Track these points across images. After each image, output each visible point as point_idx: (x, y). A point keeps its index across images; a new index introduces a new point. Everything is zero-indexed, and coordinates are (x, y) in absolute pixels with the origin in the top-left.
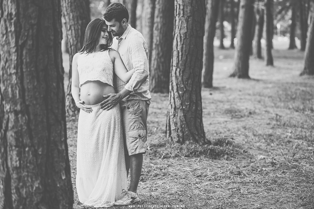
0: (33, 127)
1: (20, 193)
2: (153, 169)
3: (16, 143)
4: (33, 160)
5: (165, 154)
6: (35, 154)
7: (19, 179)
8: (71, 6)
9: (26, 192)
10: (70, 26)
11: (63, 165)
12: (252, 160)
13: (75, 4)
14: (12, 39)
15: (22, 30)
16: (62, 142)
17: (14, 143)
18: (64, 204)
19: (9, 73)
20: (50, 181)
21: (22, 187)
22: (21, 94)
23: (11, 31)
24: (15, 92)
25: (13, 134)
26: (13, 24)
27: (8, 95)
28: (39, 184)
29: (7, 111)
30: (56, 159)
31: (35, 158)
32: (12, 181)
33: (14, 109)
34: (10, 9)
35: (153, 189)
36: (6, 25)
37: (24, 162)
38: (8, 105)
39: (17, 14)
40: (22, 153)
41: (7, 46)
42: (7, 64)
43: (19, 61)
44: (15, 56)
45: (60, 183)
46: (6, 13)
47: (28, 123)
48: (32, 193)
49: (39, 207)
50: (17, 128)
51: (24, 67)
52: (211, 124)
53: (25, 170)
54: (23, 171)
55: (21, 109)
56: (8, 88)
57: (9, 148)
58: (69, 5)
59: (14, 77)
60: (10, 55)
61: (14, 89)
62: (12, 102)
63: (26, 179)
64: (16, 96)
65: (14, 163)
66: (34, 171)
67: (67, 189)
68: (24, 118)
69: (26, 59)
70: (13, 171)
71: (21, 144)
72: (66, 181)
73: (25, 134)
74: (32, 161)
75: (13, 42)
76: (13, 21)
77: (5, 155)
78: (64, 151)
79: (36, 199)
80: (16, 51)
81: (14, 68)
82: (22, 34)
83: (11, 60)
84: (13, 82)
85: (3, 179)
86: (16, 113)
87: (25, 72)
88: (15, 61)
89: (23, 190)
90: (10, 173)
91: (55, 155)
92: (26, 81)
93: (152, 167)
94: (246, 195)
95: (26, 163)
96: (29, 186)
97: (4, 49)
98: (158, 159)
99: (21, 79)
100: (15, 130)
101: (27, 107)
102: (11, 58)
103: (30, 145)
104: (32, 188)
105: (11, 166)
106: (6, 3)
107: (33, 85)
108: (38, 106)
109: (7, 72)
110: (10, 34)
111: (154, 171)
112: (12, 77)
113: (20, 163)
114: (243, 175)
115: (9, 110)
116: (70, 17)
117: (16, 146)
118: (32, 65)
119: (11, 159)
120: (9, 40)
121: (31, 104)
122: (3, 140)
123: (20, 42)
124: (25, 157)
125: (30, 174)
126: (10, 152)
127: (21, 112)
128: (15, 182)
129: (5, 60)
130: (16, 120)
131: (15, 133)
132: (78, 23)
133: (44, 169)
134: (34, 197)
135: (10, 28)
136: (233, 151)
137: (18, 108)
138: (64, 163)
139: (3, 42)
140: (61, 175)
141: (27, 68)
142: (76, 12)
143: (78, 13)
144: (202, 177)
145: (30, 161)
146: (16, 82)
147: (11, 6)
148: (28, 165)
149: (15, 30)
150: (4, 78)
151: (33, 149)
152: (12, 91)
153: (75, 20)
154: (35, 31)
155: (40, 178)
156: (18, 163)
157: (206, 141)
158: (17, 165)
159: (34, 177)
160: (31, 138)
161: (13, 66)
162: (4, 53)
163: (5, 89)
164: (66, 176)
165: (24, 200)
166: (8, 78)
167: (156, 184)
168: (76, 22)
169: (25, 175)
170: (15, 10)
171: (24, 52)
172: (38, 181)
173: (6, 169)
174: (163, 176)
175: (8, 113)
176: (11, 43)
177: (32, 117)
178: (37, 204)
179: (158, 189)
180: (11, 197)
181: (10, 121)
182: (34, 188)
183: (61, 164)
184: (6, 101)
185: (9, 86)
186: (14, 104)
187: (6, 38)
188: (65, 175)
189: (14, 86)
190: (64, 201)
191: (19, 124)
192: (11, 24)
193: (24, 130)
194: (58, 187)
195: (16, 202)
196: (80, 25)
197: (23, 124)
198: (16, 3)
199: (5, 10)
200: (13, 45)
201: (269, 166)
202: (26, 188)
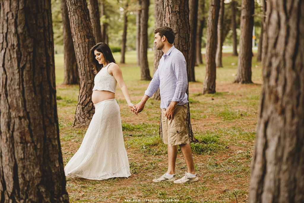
0: (33, 128)
1: (24, 177)
2: (146, 164)
3: (21, 140)
4: (34, 153)
5: (157, 151)
6: (35, 148)
7: (24, 167)
8: (78, 27)
9: (29, 177)
10: (79, 44)
11: (56, 156)
12: (231, 155)
13: (82, 25)
14: (15, 63)
15: (22, 57)
16: (55, 139)
17: (19, 140)
18: (58, 185)
19: (13, 89)
20: (47, 168)
21: (26, 173)
22: (23, 104)
23: (14, 57)
24: (18, 103)
25: (18, 134)
26: (15, 52)
27: (14, 105)
28: (38, 170)
29: (13, 117)
30: (51, 152)
31: (35, 151)
32: (19, 169)
33: (18, 115)
34: (12, 42)
35: (142, 180)
36: (10, 53)
37: (27, 154)
38: (14, 113)
39: (18, 45)
40: (26, 148)
41: (12, 69)
42: (12, 82)
43: (21, 79)
44: (17, 76)
45: (54, 170)
46: (10, 45)
47: (29, 125)
48: (34, 177)
49: (39, 187)
50: (21, 129)
51: (24, 83)
52: (205, 126)
53: (28, 161)
54: (27, 161)
55: (24, 115)
56: (13, 99)
57: (16, 144)
58: (77, 26)
59: (17, 91)
60: (14, 75)
61: (18, 100)
62: (17, 110)
63: (29, 167)
64: (20, 106)
65: (19, 155)
66: (35, 161)
67: (60, 174)
68: (26, 122)
69: (26, 78)
70: (19, 161)
71: (24, 141)
72: (59, 168)
73: (27, 134)
74: (32, 154)
75: (16, 66)
76: (15, 50)
77: (13, 149)
78: (57, 145)
79: (36, 182)
80: (19, 72)
81: (17, 85)
82: (22, 59)
83: (15, 79)
84: (17, 95)
85: (12, 168)
86: (20, 118)
87: (25, 87)
88: (17, 79)
89: (27, 175)
90: (17, 163)
91: (50, 149)
92: (26, 94)
93: (145, 162)
94: (218, 181)
95: (28, 155)
96: (31, 172)
97: (9, 71)
98: (151, 156)
99: (23, 93)
100: (20, 131)
101: (28, 113)
102: (15, 77)
103: (31, 141)
104: (34, 173)
105: (18, 158)
106: (10, 37)
107: (32, 97)
108: (36, 112)
109: (12, 88)
110: (13, 60)
111: (146, 166)
112: (16, 92)
113: (24, 155)
114: (219, 166)
115: (14, 116)
116: (78, 37)
117: (21, 143)
118: (30, 82)
119: (17, 152)
120: (13, 64)
121: (31, 111)
122: (11, 139)
123: (21, 66)
124: (27, 150)
125: (31, 163)
126: (16, 147)
127: (24, 117)
128: (21, 169)
129: (10, 79)
130: (21, 123)
131: (20, 133)
132: (85, 41)
133: (42, 159)
134: (35, 180)
135: (13, 55)
136: (216, 147)
137: (21, 114)
138: (58, 155)
139: (8, 66)
140: (55, 163)
141: (27, 84)
142: (83, 32)
143: (85, 32)
144: (185, 169)
145: (31, 154)
146: (19, 95)
147: (14, 39)
148: (30, 156)
149: (17, 57)
150: (11, 93)
151: (33, 144)
152: (17, 102)
153: (83, 38)
154: (31, 57)
155: (39, 166)
156: (22, 155)
157: (194, 139)
158: (22, 157)
159: (35, 165)
160: (32, 136)
161: (16, 83)
162: (9, 74)
163: (11, 101)
164: (60, 164)
165: (28, 183)
166: (13, 92)
167: (146, 176)
168: (83, 41)
169: (28, 164)
170: (16, 42)
171: (24, 73)
172: (38, 169)
173: (14, 160)
174: (153, 169)
175: (14, 118)
176: (15, 67)
177: (32, 121)
178: (38, 186)
179: (147, 180)
180: (18, 181)
181: (15, 124)
182: (35, 174)
183: (55, 155)
184: (12, 109)
185: (14, 98)
186: (18, 111)
187: (11, 62)
188: (58, 164)
189: (18, 98)
190: (58, 183)
191: (22, 126)
192: (14, 52)
193: (26, 131)
194: (53, 173)
195: (22, 185)
196: (86, 43)
197: (25, 126)
198: (17, 36)
199: (9, 42)
200: (16, 67)
201: (244, 158)
202: (29, 173)
